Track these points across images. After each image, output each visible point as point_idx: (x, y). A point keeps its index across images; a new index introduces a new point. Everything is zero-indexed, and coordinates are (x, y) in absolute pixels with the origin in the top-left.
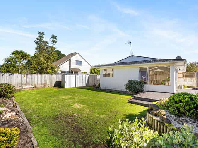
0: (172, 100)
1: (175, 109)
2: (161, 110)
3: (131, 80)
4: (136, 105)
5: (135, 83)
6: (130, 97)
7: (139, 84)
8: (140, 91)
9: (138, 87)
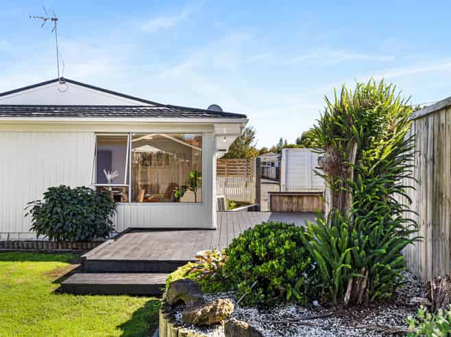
0: (242, 253)
1: (255, 282)
2: (221, 301)
3: (62, 187)
4: (97, 297)
5: (81, 202)
6: (60, 264)
7: (94, 203)
8: (102, 232)
9: (92, 216)
